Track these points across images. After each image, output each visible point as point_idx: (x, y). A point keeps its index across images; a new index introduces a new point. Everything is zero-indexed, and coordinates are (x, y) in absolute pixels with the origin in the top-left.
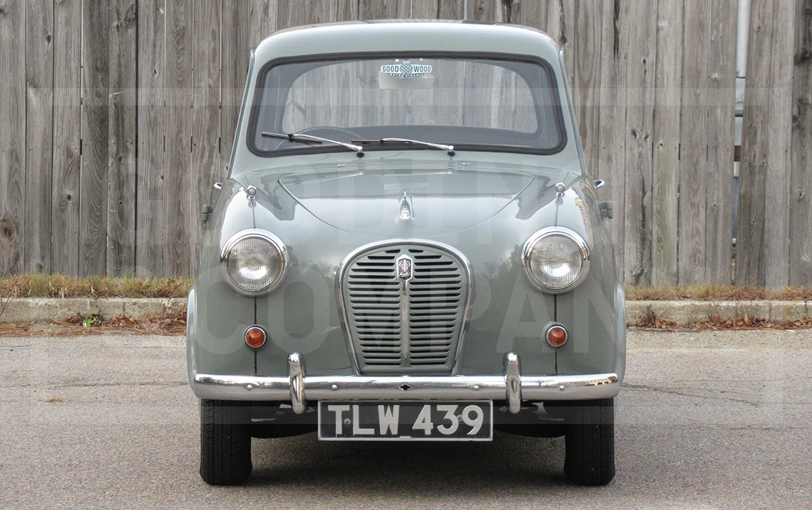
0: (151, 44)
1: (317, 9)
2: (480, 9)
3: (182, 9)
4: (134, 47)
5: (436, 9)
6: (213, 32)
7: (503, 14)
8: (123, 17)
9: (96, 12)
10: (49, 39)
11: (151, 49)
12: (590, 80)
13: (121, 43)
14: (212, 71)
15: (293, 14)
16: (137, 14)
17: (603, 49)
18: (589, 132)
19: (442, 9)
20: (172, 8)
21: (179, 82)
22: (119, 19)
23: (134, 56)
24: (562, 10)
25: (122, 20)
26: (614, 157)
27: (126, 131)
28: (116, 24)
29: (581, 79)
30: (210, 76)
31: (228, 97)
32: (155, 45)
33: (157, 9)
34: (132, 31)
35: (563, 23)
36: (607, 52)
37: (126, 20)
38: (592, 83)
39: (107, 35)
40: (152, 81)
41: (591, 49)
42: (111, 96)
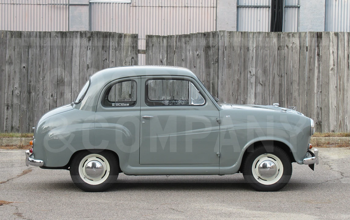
0: (222, 68)
1: (266, 58)
2: (311, 57)
3: (230, 58)
4: (217, 69)
5: (299, 57)
6: (238, 64)
7: (317, 58)
8: (214, 61)
9: (207, 60)
10: (195, 67)
11: (222, 69)
12: (341, 76)
13: (214, 68)
14: (238, 74)
15: (260, 59)
16: (218, 60)
17: (345, 68)
18: (341, 90)
19: (301, 57)
20: (227, 58)
21: (229, 78)
22: (213, 61)
23: (217, 71)
24: (334, 57)
25: (214, 62)
26: (348, 97)
27: (215, 91)
28: (212, 63)
29: (339, 76)
30: (237, 76)
31: (242, 81)
32: (223, 68)
33: (224, 58)
34: (217, 64)
35: (334, 61)
36: (346, 69)
37: (215, 61)
38: (342, 77)
39: (210, 66)
40: (222, 78)
41: (342, 67)
42: (211, 82)
